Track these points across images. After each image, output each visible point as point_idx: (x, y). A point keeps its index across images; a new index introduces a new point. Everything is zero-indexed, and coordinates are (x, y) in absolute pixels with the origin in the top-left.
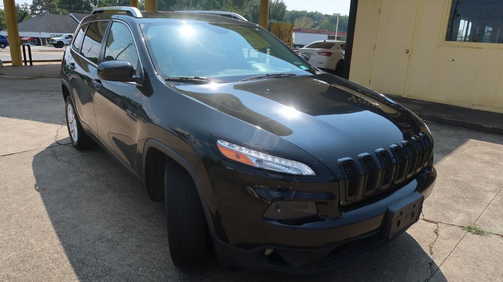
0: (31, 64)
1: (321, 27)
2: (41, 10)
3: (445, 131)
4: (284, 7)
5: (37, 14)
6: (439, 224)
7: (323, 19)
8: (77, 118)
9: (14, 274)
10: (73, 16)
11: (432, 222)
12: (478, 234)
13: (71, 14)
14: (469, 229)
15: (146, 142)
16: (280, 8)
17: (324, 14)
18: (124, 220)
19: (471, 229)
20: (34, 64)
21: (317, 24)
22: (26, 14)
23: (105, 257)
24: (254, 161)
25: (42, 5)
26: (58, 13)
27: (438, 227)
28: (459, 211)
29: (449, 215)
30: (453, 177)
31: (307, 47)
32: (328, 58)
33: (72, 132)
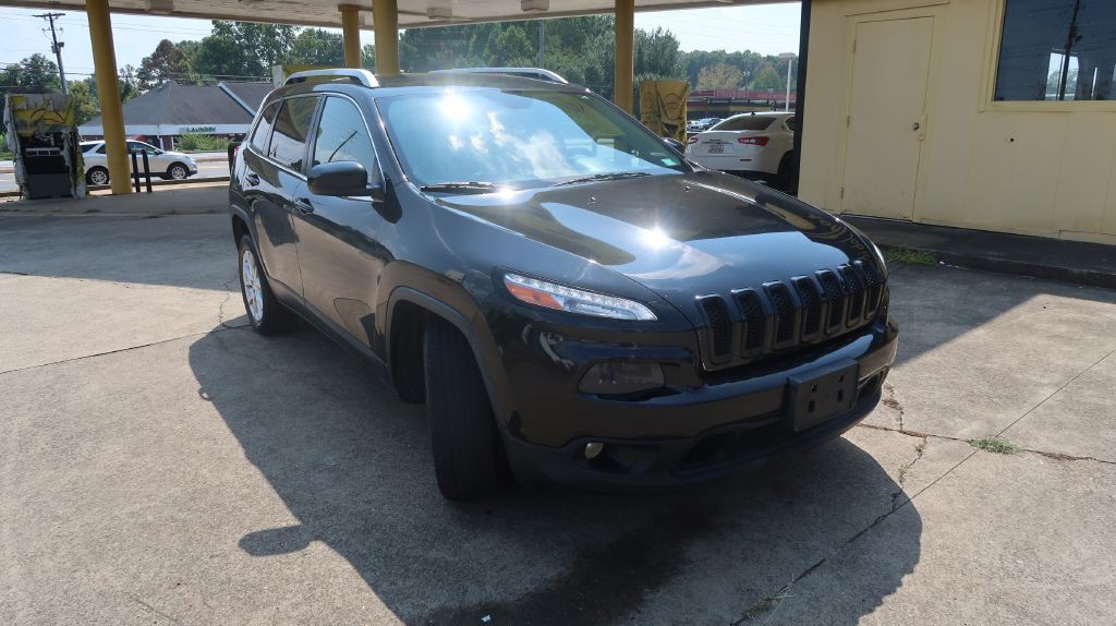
0: (149, 190)
1: (757, 83)
2: (161, 77)
3: (987, 284)
4: (675, 45)
5: (151, 88)
6: (928, 439)
7: (763, 66)
8: (262, 274)
9: (182, 516)
10: (224, 87)
11: (916, 435)
12: (999, 451)
13: (220, 84)
14: (984, 445)
15: (391, 293)
16: (664, 48)
17: (764, 55)
18: (355, 440)
19: (987, 444)
20: (154, 188)
21: (750, 79)
22: (128, 89)
23: (326, 492)
24: (561, 302)
25: (161, 68)
26: (194, 83)
27: (926, 443)
28: (974, 418)
29: (952, 423)
30: (980, 362)
31: (718, 128)
32: (761, 148)
33: (251, 302)
